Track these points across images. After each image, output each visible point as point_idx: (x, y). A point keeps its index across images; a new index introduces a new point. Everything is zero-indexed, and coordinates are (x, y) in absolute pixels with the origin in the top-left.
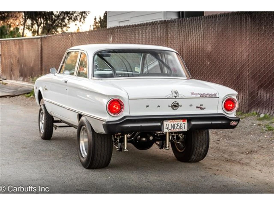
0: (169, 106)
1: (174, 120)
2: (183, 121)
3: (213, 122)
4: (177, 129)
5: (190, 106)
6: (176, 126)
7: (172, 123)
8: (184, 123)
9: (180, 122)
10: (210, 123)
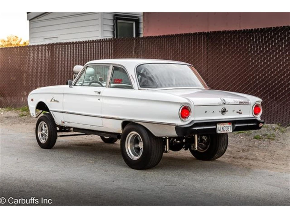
0: (220, 112)
1: (223, 124)
2: (229, 124)
3: (249, 125)
4: (226, 131)
5: (233, 111)
6: (225, 128)
7: (222, 126)
8: (230, 125)
9: (227, 125)
10: (246, 125)
